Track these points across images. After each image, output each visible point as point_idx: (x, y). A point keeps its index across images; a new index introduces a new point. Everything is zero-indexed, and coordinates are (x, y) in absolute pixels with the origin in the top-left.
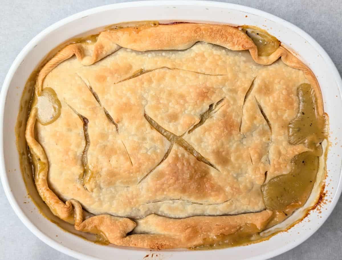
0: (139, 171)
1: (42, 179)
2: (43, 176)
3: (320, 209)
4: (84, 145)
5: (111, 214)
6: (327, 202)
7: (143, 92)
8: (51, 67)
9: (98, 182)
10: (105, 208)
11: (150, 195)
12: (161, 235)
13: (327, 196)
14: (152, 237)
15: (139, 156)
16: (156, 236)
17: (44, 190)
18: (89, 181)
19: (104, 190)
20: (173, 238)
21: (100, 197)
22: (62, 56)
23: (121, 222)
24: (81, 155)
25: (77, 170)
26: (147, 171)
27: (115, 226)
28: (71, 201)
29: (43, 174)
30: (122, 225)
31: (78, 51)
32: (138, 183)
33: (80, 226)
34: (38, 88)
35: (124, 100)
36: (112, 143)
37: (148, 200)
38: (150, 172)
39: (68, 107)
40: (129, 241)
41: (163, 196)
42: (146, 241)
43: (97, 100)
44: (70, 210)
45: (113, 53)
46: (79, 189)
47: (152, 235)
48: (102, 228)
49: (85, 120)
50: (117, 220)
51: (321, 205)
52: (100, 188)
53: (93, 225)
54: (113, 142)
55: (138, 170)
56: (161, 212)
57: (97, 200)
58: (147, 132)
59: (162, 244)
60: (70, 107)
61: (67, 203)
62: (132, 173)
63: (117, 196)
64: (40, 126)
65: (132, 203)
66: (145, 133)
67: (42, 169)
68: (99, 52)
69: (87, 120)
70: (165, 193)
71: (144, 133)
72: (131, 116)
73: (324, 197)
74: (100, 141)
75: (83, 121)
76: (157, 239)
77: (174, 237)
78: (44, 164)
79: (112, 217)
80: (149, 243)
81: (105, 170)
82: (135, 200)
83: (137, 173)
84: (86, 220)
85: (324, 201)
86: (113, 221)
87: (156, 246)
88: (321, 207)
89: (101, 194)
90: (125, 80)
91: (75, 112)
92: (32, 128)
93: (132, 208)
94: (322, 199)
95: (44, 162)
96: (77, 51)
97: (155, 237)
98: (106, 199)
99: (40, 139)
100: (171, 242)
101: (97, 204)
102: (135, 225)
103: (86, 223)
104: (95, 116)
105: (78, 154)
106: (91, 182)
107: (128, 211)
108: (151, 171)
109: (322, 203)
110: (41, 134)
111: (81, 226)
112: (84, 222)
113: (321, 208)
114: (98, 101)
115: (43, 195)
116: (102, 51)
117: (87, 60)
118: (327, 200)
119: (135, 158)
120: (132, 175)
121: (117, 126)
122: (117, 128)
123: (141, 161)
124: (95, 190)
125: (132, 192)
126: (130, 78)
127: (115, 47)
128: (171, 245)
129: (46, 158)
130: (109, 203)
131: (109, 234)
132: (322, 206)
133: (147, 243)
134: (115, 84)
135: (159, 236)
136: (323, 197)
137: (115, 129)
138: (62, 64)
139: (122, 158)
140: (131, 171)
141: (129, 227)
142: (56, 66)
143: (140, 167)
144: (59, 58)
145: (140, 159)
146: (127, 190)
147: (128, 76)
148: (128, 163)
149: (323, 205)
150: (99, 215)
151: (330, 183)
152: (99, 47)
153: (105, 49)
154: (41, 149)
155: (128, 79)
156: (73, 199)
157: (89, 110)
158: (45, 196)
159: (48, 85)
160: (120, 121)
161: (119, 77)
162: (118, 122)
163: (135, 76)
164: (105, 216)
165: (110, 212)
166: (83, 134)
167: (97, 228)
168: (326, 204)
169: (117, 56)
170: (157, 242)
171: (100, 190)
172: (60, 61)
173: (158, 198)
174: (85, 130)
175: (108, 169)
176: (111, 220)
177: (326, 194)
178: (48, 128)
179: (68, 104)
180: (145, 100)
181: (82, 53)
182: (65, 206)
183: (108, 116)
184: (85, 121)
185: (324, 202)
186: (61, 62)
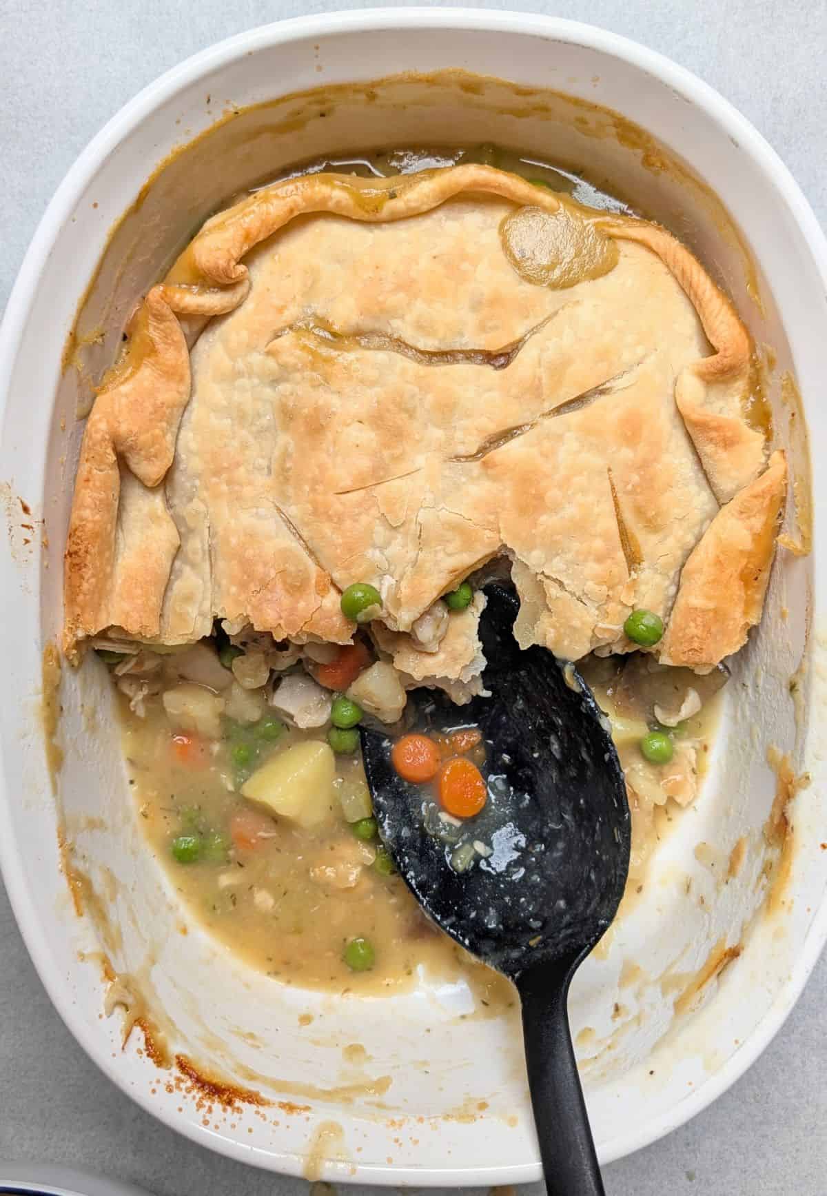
0: (315, 512)
1: (330, 198)
2: (338, 203)
3: (181, 1090)
4: (421, 346)
5: (189, 408)
6: (203, 1111)
7: (569, 556)
8: (683, 272)
9: (298, 376)
10: (211, 390)
11: (234, 541)
12: (113, 566)
13: (225, 1110)
14: (110, 534)
15: (364, 519)
16: (110, 548)
17: (295, 201)
18: (305, 348)
19: (268, 392)
20: (100, 605)
21: (247, 375)
22: (716, 312)
23: (164, 436)
24: (389, 331)
25: (344, 314)
26: (312, 538)
27: (153, 416)
28: (247, 283)
29: (344, 203)
30: (155, 440)
31: (725, 367)
32: (278, 504)
33: (163, 301)
34: (618, 226)
35: (553, 494)
36: (417, 437)
37: (220, 530)
38: (307, 547)
39: (549, 310)
40: (102, 462)
41: (224, 582)
42: (97, 517)
43: (561, 406)
44: (220, 277)
45: (705, 474)
46: (280, 310)
47: (113, 535)
48: (146, 374)
49: (502, 360)
50: (170, 424)
51: (195, 1092)
52: (275, 381)
53: (160, 346)
54: (418, 441)
55: (319, 512)
56: (181, 571)
57: (240, 364)
58: (441, 555)
59: (85, 566)
60: (549, 318)
61: (242, 268)
62: (313, 490)
63: (244, 432)
64: (500, 214)
65: (214, 480)
66: (439, 548)
67: (361, 202)
68: (714, 434)
69: (503, 366)
70: (234, 589)
71: (440, 545)
72: (499, 510)
73: (222, 1102)
74: (430, 398)
75: (500, 352)
76: (101, 553)
77: (103, 606)
78: (377, 209)
79: (181, 410)
80: (90, 526)
81: (335, 402)
82: (224, 488)
83: (309, 506)
84: (178, 322)
85: (207, 1103)
86: (168, 411)
87: (80, 549)
88: (189, 1090)
89: (256, 381)
90: (617, 505)
91: (533, 331)
92: (499, 187)
93: (199, 476)
94: (213, 1095)
95: (382, 208)
96: (726, 361)
97: (108, 544)
98: (237, 397)
99: (457, 206)
100: (88, 597)
101: (227, 363)
102: (149, 484)
103: (168, 324)
104: (514, 391)
105: (396, 323)
106: (298, 352)
107: (192, 463)
108: (312, 553)
109: (200, 1095)
110: (473, 211)
111: (163, 307)
112: (173, 316)
113: (184, 1093)
114: (559, 410)
115: (276, 196)
116: (714, 441)
117: (692, 391)
118: (210, 1110)
119: (360, 505)
120: (307, 488)
121: (470, 459)
122: (467, 457)
123: (348, 523)
124: (271, 363)
125: (250, 483)
126: (620, 522)
127: (725, 484)
128: (81, 597)
129: (395, 219)
130: (225, 403)
131: (126, 396)
132: (190, 1096)
133: (90, 518)
134: (609, 470)
135: (108, 560)
136: (219, 1096)
137: (461, 450)
138: (689, 309)
139: (365, 463)
140: (320, 488)
141: (145, 462)
142: (683, 289)
143: (330, 518)
144: (710, 300)
145: (356, 521)
146: (260, 469)
147: (628, 516)
148: (347, 483)
149: (194, 1098)
150: (191, 367)
151: (268, 1120)
152: (729, 434)
153: (723, 455)
154: (425, 208)
155: (617, 515)
156: (250, 288)
157: (535, 376)
158: (275, 202)
159: (626, 256)
160: (490, 472)
161: (630, 487)
162: (486, 465)
163: (625, 536)
164: (184, 388)
165: (195, 405)
166: (457, 347)
167: (149, 356)
168: (198, 1110)
169: (694, 488)
170: (93, 550)
171: (271, 378)
172: (700, 305)
173: (221, 565)
174: (469, 355)
175: (334, 413)
176: (173, 406)
177: (229, 1108)
178: (491, 238)
179: (560, 312)
180: (543, 560)
181: (718, 377)
182: (233, 263)
183: (508, 434)
184: (499, 358)
185: (204, 1102)
186: (698, 308)
